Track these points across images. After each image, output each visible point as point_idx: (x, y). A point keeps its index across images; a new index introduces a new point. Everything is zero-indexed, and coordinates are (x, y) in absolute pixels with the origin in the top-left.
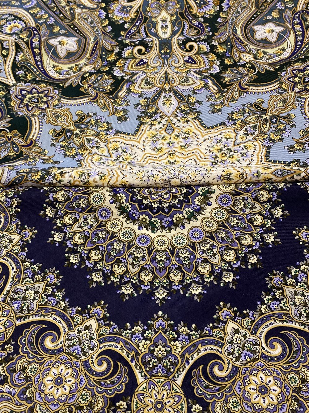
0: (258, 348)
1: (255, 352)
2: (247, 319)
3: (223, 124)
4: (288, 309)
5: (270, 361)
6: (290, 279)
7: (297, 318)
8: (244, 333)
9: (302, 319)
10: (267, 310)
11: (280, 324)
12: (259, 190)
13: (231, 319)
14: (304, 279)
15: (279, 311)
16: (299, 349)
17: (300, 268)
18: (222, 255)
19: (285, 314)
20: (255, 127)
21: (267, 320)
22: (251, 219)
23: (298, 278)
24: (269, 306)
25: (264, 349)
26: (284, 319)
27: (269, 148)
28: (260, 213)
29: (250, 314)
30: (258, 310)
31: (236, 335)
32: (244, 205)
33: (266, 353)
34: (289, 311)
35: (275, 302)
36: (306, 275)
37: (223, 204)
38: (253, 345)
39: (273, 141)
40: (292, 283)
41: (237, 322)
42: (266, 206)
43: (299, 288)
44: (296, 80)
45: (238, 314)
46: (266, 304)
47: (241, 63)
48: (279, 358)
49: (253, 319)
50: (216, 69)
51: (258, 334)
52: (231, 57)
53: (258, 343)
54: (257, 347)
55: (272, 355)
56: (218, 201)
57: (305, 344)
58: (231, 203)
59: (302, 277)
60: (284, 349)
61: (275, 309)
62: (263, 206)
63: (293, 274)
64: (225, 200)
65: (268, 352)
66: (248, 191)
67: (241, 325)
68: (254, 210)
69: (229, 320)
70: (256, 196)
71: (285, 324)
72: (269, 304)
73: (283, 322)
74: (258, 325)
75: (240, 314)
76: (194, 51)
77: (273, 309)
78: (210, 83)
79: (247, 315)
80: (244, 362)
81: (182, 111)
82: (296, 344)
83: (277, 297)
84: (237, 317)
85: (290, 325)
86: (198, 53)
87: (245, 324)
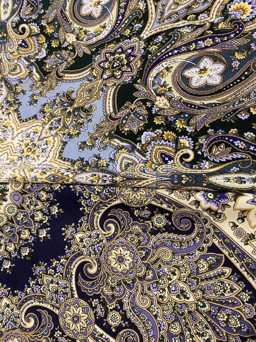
0: (18, 321)
1: (15, 323)
2: (16, 298)
3: (35, 117)
4: (45, 293)
5: (24, 331)
6: (51, 270)
7: (50, 301)
8: (12, 308)
9: (53, 302)
10: (31, 292)
11: (38, 304)
12: (39, 191)
13: (6, 296)
14: (61, 270)
15: (39, 294)
16: (46, 325)
17: (60, 261)
18: (6, 246)
19: (43, 297)
20: (59, 121)
21: (29, 300)
22: (33, 215)
23: (57, 269)
24: (33, 289)
25: (22, 321)
26: (41, 300)
27: (65, 143)
28: (41, 210)
29: (19, 294)
30: (25, 291)
31: (7, 308)
32: (30, 202)
33: (23, 325)
34: (45, 294)
35: (37, 286)
36: (63, 267)
37: (15, 200)
38: (16, 317)
39: (71, 136)
40: (51, 273)
41: (9, 299)
42: (46, 204)
43: (56, 277)
44: (107, 65)
45: (11, 292)
46: (31, 287)
47: (66, 44)
48: (30, 330)
49: (20, 298)
50: (43, 54)
51: (21, 310)
52: (57, 38)
53: (20, 316)
54: (18, 319)
55: (26, 327)
56: (12, 197)
57: (51, 321)
58: (21, 200)
59: (60, 268)
60: (35, 323)
61: (36, 291)
62: (43, 204)
63: (54, 266)
64: (16, 197)
65: (24, 324)
66: (31, 192)
67: (11, 301)
68: (37, 207)
69: (4, 296)
70: (38, 196)
71: (41, 304)
72: (33, 287)
73: (40, 302)
74: (23, 302)
75: (12, 293)
76: (27, 34)
77: (35, 292)
78: (34, 70)
79: (17, 294)
80: (7, 329)
81: (8, 102)
82: (45, 321)
83: (39, 282)
84: (10, 295)
85: (44, 305)
86: (30, 36)
87: (14, 301)
